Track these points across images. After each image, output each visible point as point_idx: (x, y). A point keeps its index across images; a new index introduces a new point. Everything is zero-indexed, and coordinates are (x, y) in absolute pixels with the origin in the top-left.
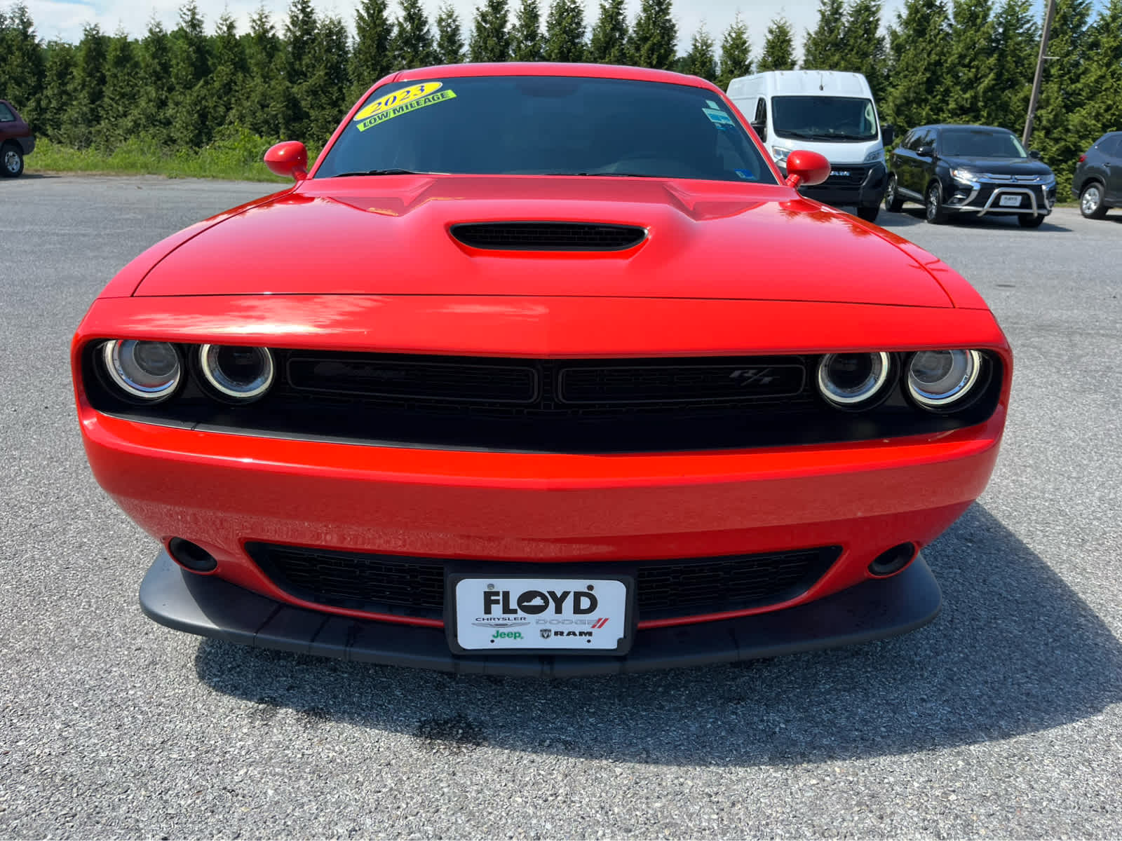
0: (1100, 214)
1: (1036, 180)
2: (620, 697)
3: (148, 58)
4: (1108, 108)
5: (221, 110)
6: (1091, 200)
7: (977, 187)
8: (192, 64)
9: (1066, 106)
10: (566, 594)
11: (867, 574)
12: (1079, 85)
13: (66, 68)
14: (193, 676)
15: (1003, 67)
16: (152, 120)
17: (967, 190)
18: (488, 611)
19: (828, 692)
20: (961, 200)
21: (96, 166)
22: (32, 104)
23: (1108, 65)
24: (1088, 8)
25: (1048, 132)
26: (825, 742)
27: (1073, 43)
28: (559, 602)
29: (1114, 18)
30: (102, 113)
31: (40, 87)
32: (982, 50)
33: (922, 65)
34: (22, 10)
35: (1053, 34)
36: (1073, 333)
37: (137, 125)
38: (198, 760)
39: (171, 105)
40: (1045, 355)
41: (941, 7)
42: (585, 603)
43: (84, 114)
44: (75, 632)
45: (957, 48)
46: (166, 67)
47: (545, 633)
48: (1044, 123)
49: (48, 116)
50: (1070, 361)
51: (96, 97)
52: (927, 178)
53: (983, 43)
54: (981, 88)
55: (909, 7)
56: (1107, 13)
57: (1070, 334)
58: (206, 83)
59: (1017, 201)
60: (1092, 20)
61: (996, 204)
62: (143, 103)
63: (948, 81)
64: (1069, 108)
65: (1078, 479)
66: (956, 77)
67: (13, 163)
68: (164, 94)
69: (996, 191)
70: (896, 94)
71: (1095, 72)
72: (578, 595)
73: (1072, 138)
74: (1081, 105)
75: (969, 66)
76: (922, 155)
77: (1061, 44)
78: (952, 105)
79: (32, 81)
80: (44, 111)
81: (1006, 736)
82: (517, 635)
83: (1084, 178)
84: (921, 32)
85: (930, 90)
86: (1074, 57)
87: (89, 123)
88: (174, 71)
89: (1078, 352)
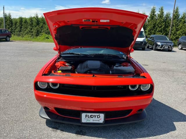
0: (181, 49)
1: (170, 44)
2: (103, 129)
3: (29, 22)
4: (183, 31)
5: (41, 30)
6: (180, 47)
7: (161, 45)
8: (36, 23)
9: (176, 30)
10: (96, 115)
11: (136, 113)
12: (179, 27)
13: (16, 23)
14: (46, 125)
15: (166, 24)
16: (30, 31)
17: (159, 45)
18: (86, 117)
19: (131, 129)
20: (158, 47)
21: (21, 40)
22: (10, 29)
23: (183, 24)
24: (179, 15)
25: (174, 35)
26: (131, 136)
27: (177, 20)
28: (95, 116)
29: (184, 17)
30: (22, 30)
31: (12, 26)
32: (162, 22)
33: (152, 24)
34: (10, 14)
35: (174, 19)
36: (174, 72)
37: (27, 32)
38: (47, 137)
39: (33, 29)
40: (169, 75)
41: (156, 15)
42: (99, 117)
43: (19, 31)
44: (29, 118)
45: (158, 21)
46: (32, 23)
47: (93, 120)
48: (173, 33)
49: (13, 30)
50: (173, 76)
51: (21, 28)
52: (153, 43)
53: (162, 20)
54: (162, 28)
55: (150, 15)
56: (182, 16)
57: (173, 72)
58: (39, 26)
59: (167, 47)
60: (180, 17)
61: (164, 48)
62: (28, 29)
63: (157, 26)
64: (177, 31)
65: (171, 97)
66: (158, 26)
67: (8, 39)
68: (32, 28)
69: (164, 46)
70: (148, 28)
71: (181, 25)
72: (98, 116)
73: (177, 36)
74: (179, 30)
75: (160, 24)
76: (152, 40)
77: (175, 21)
78: (158, 30)
79: (11, 25)
80: (12, 30)
81: (155, 136)
82: (89, 121)
83: (179, 43)
84: (152, 19)
85: (154, 28)
86: (178, 23)
87: (19, 32)
88: (33, 24)
89: (174, 75)
